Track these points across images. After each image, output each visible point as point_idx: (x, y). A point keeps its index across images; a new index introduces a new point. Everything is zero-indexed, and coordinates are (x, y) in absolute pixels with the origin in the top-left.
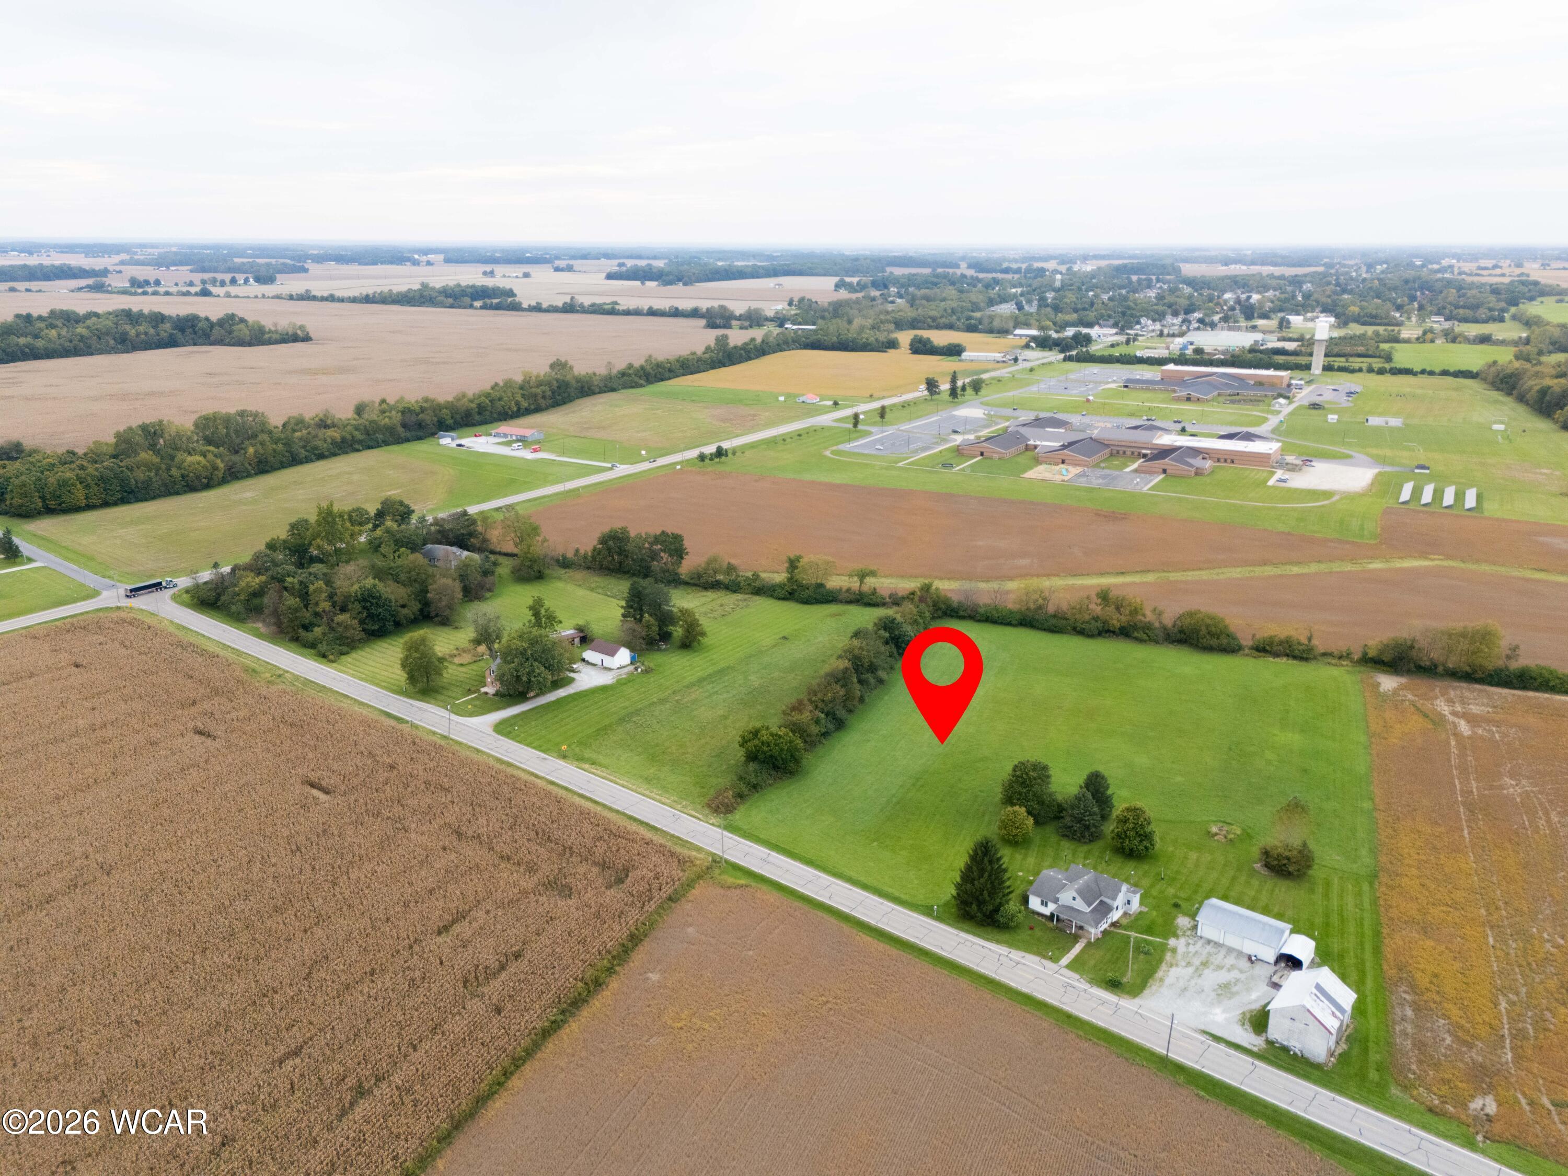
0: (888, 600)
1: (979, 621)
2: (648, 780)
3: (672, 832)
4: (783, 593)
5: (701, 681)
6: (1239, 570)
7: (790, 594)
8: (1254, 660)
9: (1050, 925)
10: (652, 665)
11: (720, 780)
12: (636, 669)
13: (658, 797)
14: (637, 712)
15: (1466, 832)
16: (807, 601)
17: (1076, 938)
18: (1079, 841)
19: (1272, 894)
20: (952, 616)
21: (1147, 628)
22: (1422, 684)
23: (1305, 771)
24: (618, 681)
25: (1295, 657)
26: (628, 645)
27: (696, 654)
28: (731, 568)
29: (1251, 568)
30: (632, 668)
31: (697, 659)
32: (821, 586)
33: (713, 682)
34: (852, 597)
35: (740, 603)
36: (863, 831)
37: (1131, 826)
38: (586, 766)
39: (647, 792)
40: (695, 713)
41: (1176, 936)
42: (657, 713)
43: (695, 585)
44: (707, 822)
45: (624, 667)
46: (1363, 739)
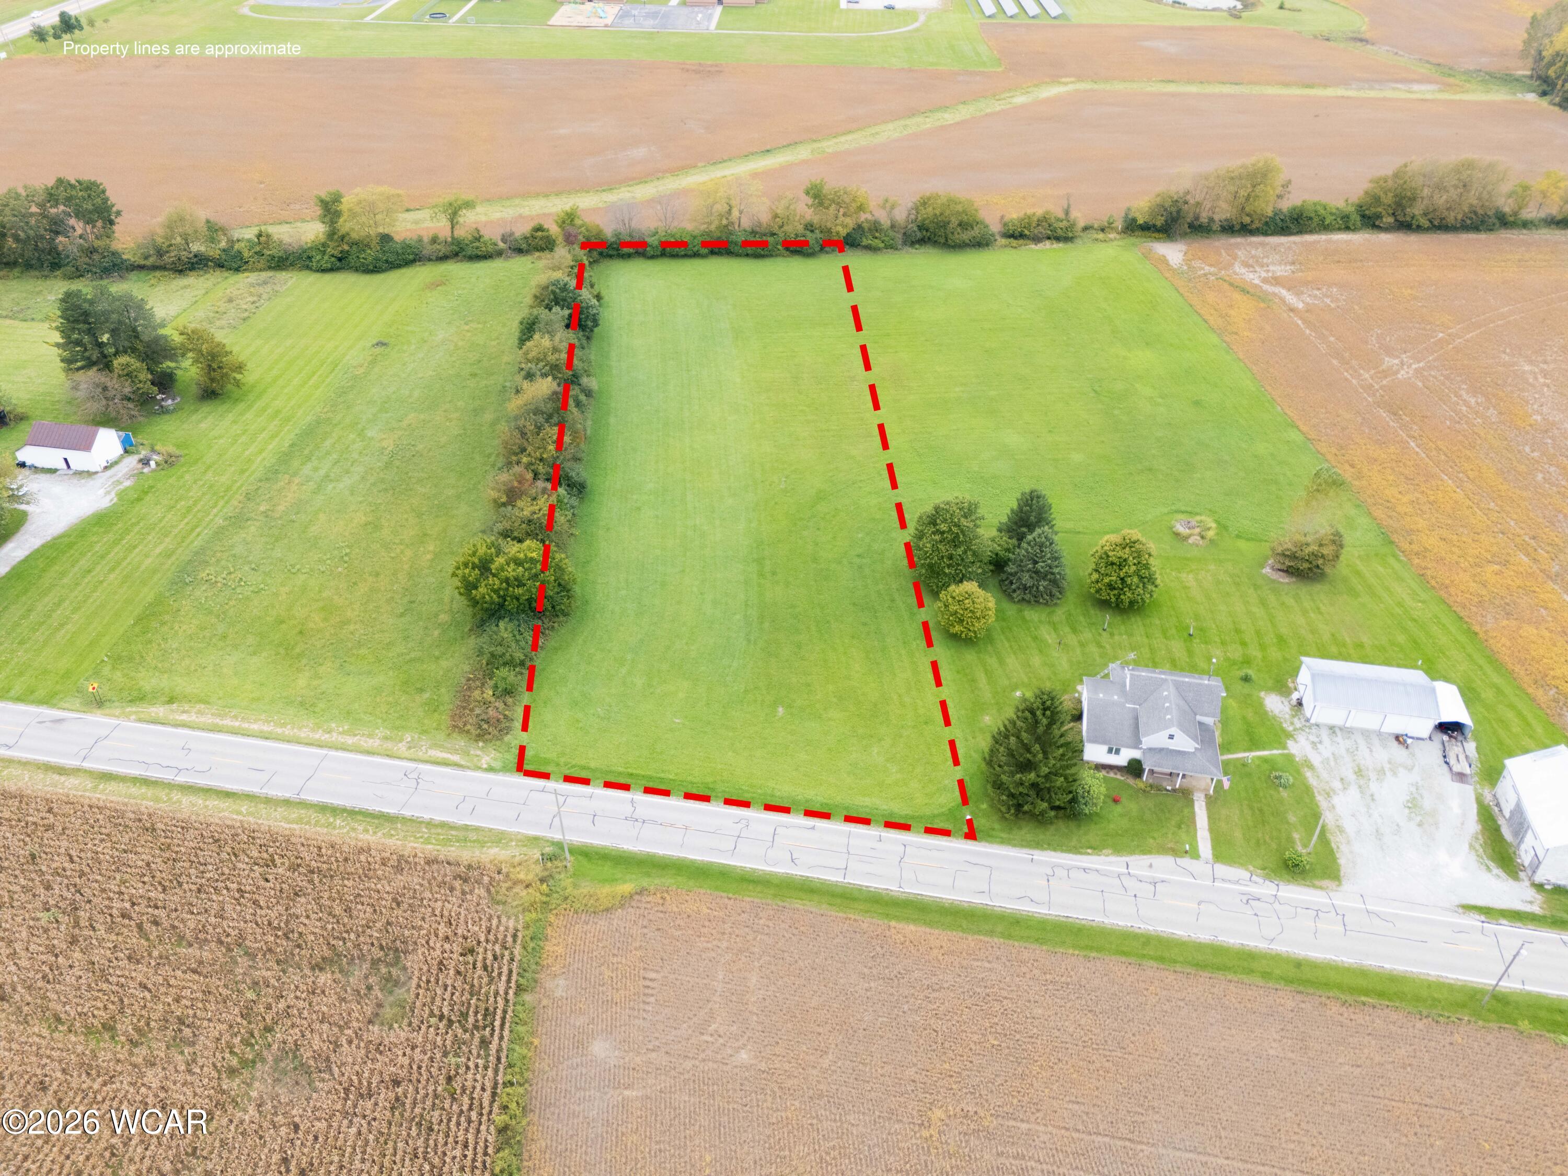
0: (502, 245)
1: (652, 257)
2: (306, 705)
3: (427, 816)
4: (326, 262)
5: (285, 458)
6: (890, 126)
7: (340, 260)
8: (1014, 251)
9: (1139, 784)
10: (172, 449)
11: (444, 664)
12: (145, 462)
13: (350, 740)
14: (199, 559)
15: (1412, 444)
16: (373, 269)
17: (1185, 794)
18: (1046, 604)
19: (1321, 613)
20: (611, 256)
22: (1201, 245)
23: (1197, 403)
24: (121, 495)
25: (1058, 239)
26: (107, 421)
27: (241, 406)
28: (213, 230)
29: (902, 122)
30: (131, 462)
31: (249, 415)
32: (386, 238)
33: (309, 458)
34: (444, 250)
35: (261, 290)
36: (746, 691)
38: (159, 711)
39: (318, 735)
40: (314, 530)
41: (1289, 736)
42: (239, 550)
43: (154, 268)
44: (479, 768)
45: (115, 463)
46: (1215, 339)
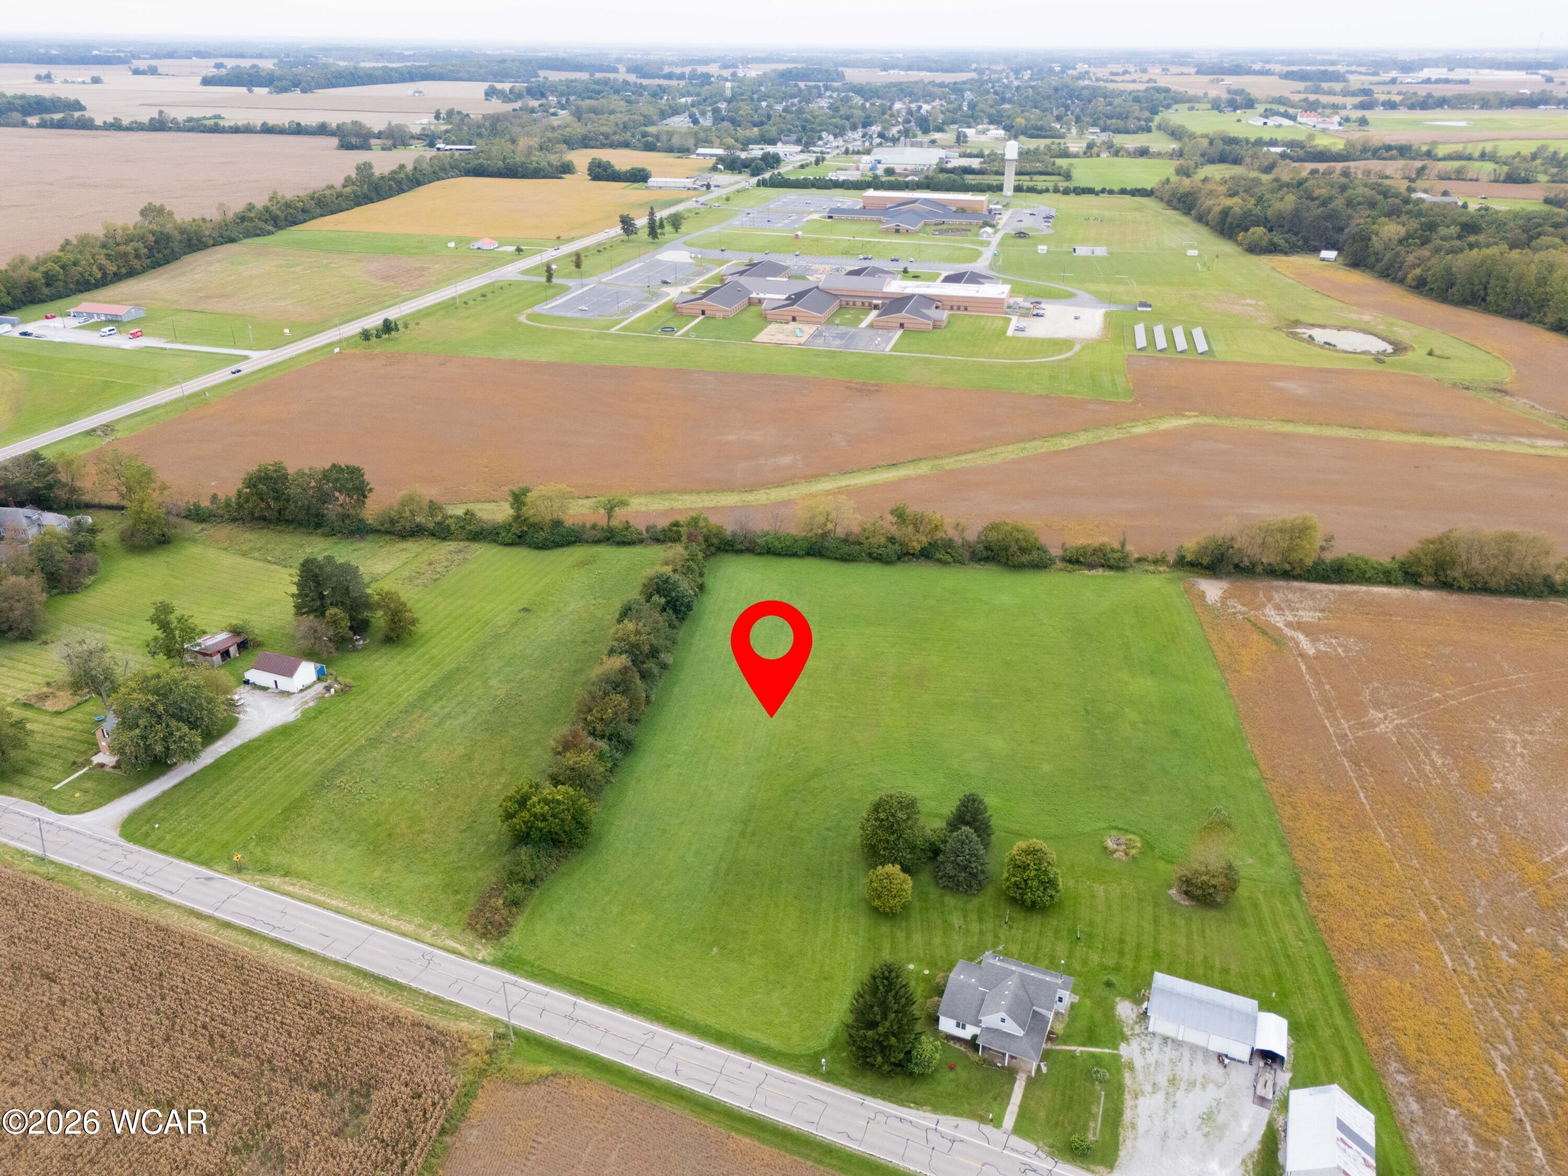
0: (645, 535)
1: (760, 554)
2: (374, 892)
3: (426, 990)
4: (509, 538)
5: (424, 696)
6: (1010, 448)
7: (520, 537)
8: (1067, 574)
9: (974, 1057)
10: (348, 680)
11: (480, 874)
12: (328, 689)
13: (394, 923)
14: (338, 769)
15: (1362, 795)
16: (543, 546)
17: (1010, 1074)
18: (966, 892)
19: (1204, 937)
20: (727, 551)
21: (948, 545)
22: (1244, 585)
23: (1175, 733)
24: (304, 713)
25: (1111, 567)
26: (311, 655)
27: (409, 650)
28: (434, 507)
29: (1022, 445)
30: (320, 687)
31: (411, 659)
32: (557, 523)
33: (441, 698)
34: (599, 535)
35: (455, 557)
36: (694, 930)
37: (1033, 873)
38: (276, 881)
39: (375, 917)
40: (425, 756)
41: (1125, 1039)
42: (368, 765)
43: (387, 532)
44: (475, 959)
45: (309, 687)
46: (1216, 674)
